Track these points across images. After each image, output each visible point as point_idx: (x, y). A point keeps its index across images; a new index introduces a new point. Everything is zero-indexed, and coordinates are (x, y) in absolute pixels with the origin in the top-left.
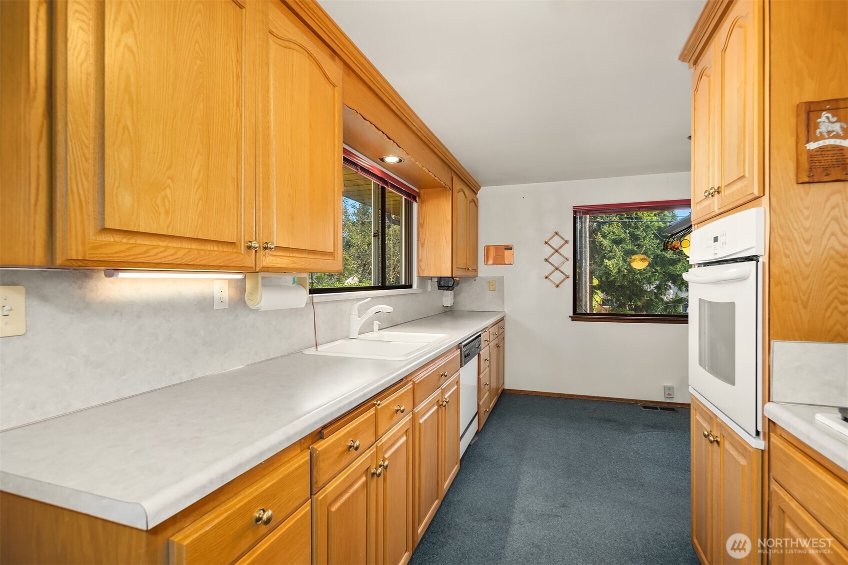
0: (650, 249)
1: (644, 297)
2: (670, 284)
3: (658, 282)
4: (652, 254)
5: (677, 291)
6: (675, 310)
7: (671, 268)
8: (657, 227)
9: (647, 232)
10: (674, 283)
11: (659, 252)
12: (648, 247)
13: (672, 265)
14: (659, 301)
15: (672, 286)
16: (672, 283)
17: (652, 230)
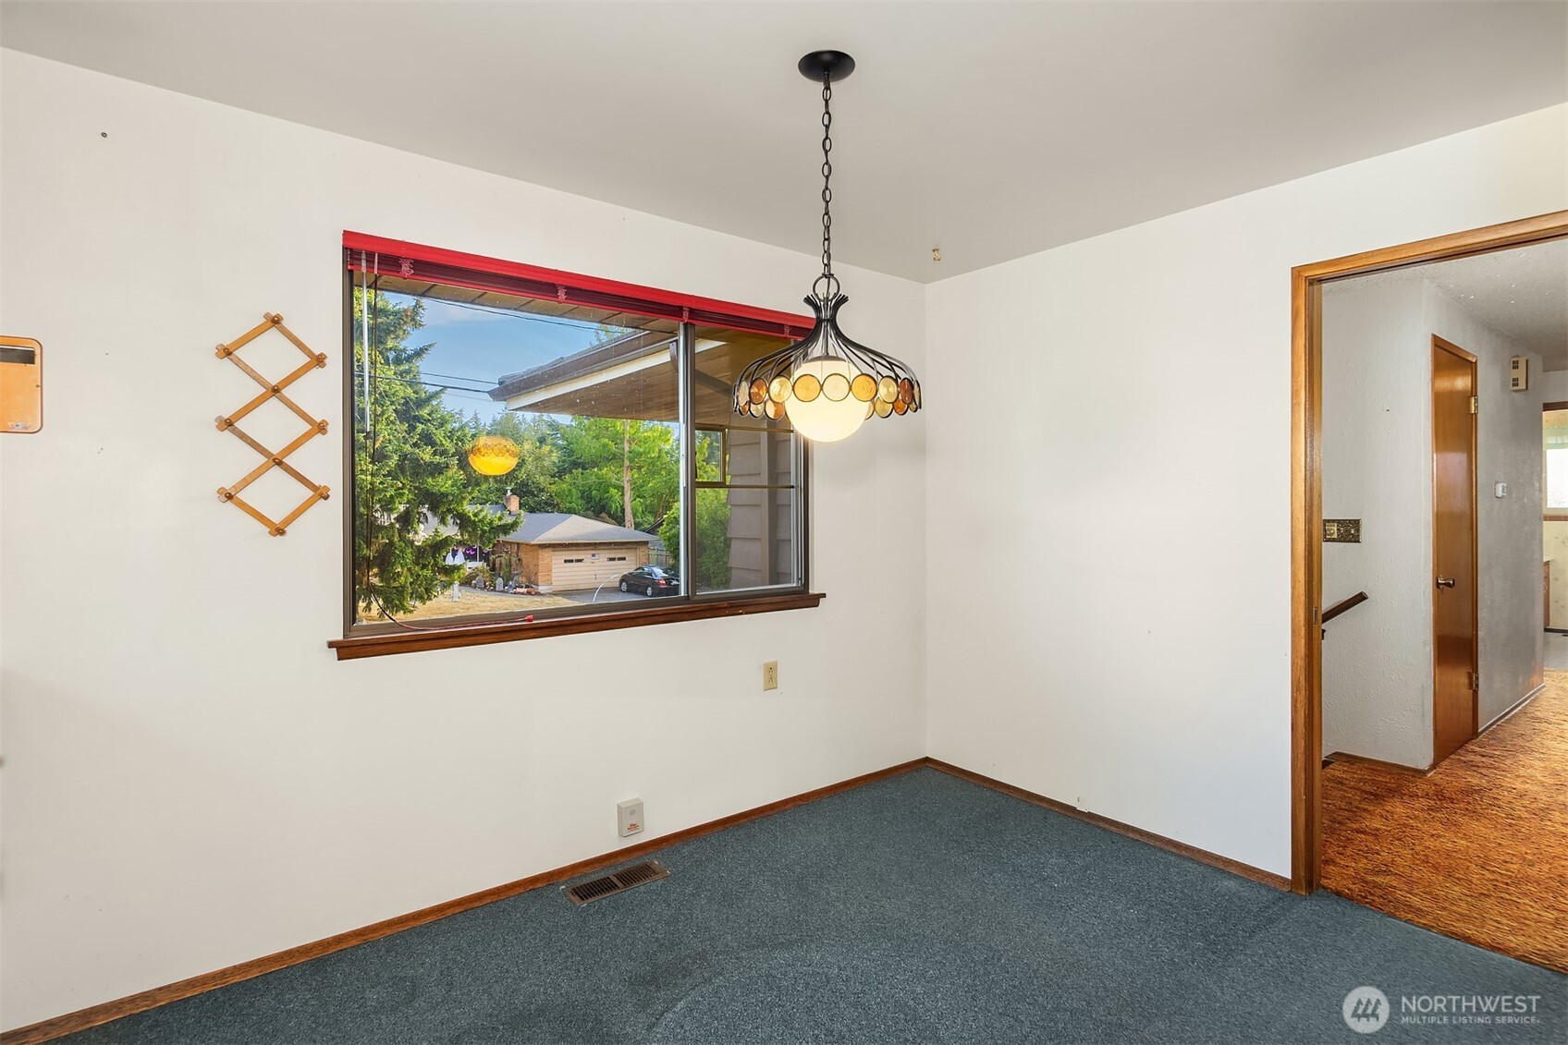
0: (390, 441)
1: (377, 538)
2: (425, 510)
3: (402, 508)
4: (395, 452)
5: (436, 526)
6: (435, 560)
7: (430, 480)
8: (402, 398)
9: (383, 406)
10: (433, 509)
11: (408, 448)
12: (388, 437)
13: (432, 475)
14: (406, 545)
15: (429, 515)
16: (428, 509)
17: (392, 403)
